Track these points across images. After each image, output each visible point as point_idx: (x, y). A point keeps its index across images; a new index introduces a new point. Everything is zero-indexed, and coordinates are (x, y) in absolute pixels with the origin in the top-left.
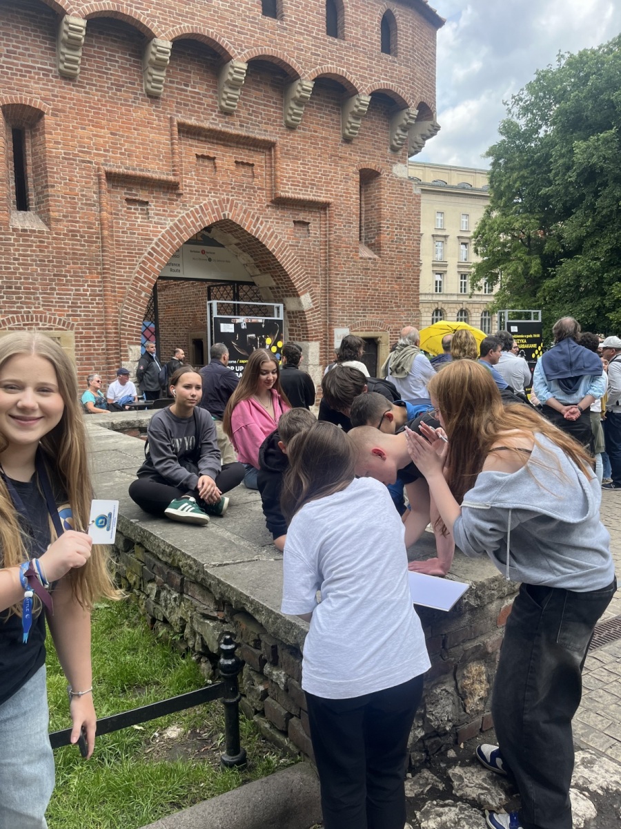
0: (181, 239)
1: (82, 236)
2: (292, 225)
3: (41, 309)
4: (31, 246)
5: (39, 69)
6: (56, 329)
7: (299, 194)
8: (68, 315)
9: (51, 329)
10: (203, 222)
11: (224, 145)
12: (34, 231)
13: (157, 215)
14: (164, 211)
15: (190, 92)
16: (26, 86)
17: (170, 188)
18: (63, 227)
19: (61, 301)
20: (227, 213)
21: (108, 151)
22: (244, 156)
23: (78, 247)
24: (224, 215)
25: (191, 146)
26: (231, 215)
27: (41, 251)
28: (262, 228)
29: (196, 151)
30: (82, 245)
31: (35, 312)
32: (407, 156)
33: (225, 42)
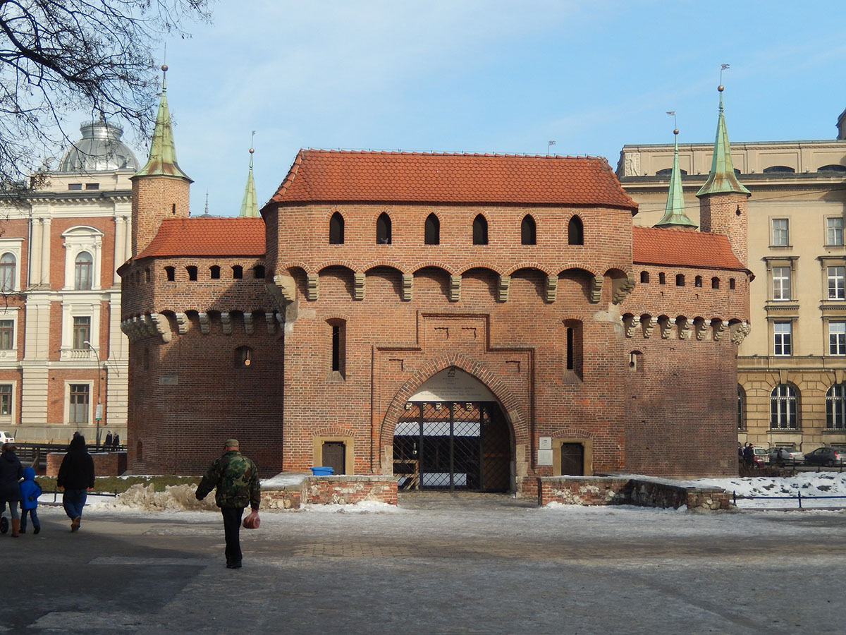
0: (421, 380)
1: (361, 384)
2: (504, 364)
4: (335, 391)
5: (345, 298)
6: (345, 436)
7: (509, 344)
8: (351, 428)
9: (342, 436)
10: (437, 369)
11: (454, 320)
12: (337, 383)
13: (407, 367)
14: (413, 364)
15: (431, 293)
16: (338, 308)
17: (419, 349)
19: (348, 420)
20: (453, 361)
22: (467, 324)
23: (359, 390)
24: (451, 363)
25: (432, 323)
26: (456, 362)
27: (340, 393)
29: (434, 326)
30: (362, 389)
31: (334, 426)
32: (611, 304)
33: (447, 266)
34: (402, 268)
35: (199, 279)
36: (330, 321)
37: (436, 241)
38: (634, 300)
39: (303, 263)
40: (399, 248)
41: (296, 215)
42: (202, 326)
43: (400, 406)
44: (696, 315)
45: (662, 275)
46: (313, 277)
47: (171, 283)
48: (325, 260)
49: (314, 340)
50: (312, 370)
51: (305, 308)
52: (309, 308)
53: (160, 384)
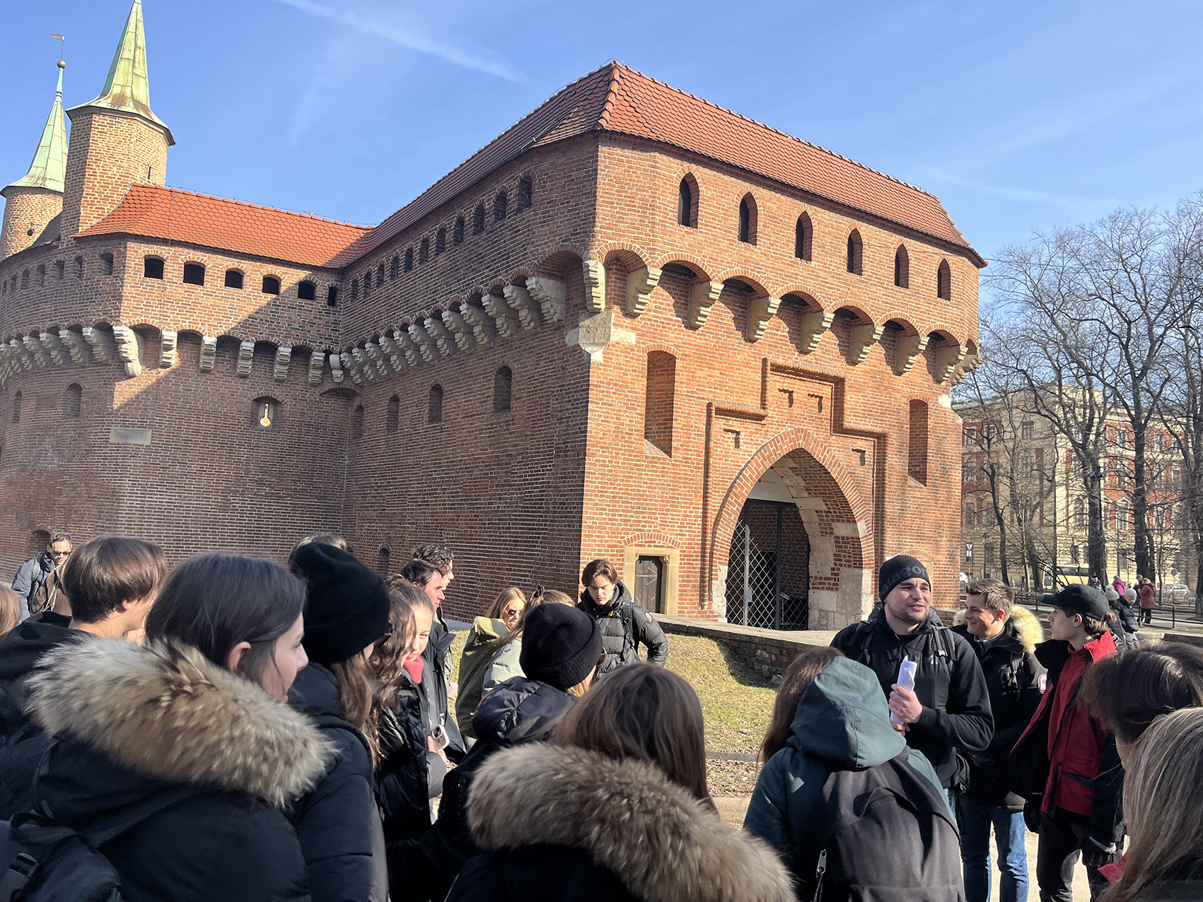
0: (764, 465)
1: (692, 463)
2: (850, 452)
3: (658, 528)
4: (656, 471)
5: (676, 321)
6: (667, 547)
7: (859, 424)
8: (677, 535)
9: (663, 547)
10: (782, 451)
11: (801, 380)
12: (659, 458)
13: (746, 443)
14: (751, 440)
15: (780, 336)
16: (666, 336)
17: (759, 418)
18: (680, 455)
20: (801, 442)
21: (717, 388)
22: (815, 389)
23: (689, 473)
24: (799, 444)
25: (776, 381)
27: (663, 476)
28: (827, 456)
29: (779, 385)
30: (692, 471)
31: (654, 531)
32: (950, 387)
33: (818, 296)
34: (769, 287)
35: (207, 285)
37: (808, 256)
42: (203, 356)
43: (739, 504)
46: (656, 273)
47: (154, 282)
48: (672, 250)
49: (631, 383)
50: (627, 433)
51: (622, 326)
52: (627, 327)
53: (111, 441)
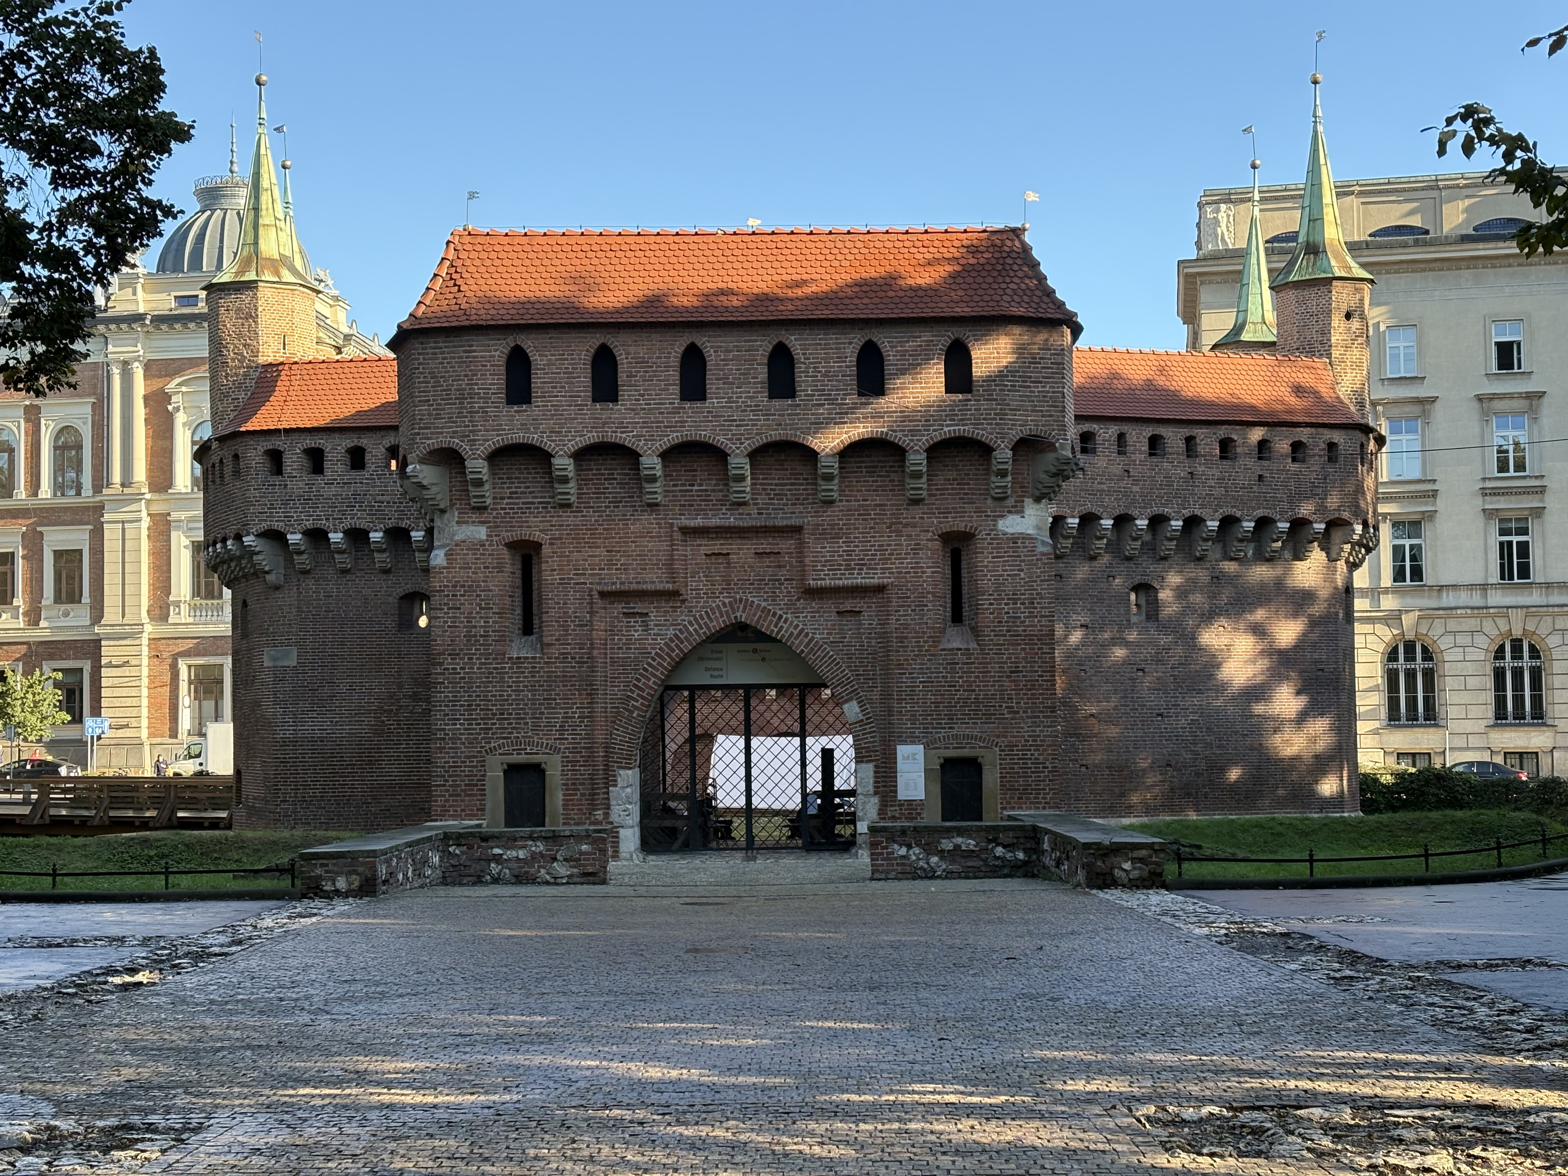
0: (681, 650)
1: (573, 658)
2: (834, 616)
3: (530, 734)
4: (523, 672)
5: (539, 503)
6: (543, 754)
7: (840, 579)
8: (555, 739)
9: (538, 753)
10: (709, 628)
11: (740, 538)
12: (527, 658)
13: (656, 625)
14: (666, 620)
15: (697, 491)
16: (527, 522)
17: (674, 594)
18: (554, 651)
19: (549, 725)
20: (738, 614)
21: (603, 569)
22: (765, 545)
23: (569, 669)
24: (736, 617)
25: (700, 545)
26: (744, 616)
28: (785, 626)
29: (704, 550)
30: (572, 667)
31: (524, 737)
32: (1028, 501)
33: (721, 441)
34: (640, 446)
35: (328, 472)
36: (512, 546)
37: (701, 395)
38: (1136, 489)
39: (457, 441)
40: (633, 410)
41: (443, 353)
42: (336, 556)
43: (643, 698)
44: (1260, 513)
45: (1190, 441)
46: (477, 465)
47: (277, 480)
48: (498, 435)
49: (484, 581)
50: (481, 636)
51: (467, 522)
52: (474, 522)
53: (265, 665)
